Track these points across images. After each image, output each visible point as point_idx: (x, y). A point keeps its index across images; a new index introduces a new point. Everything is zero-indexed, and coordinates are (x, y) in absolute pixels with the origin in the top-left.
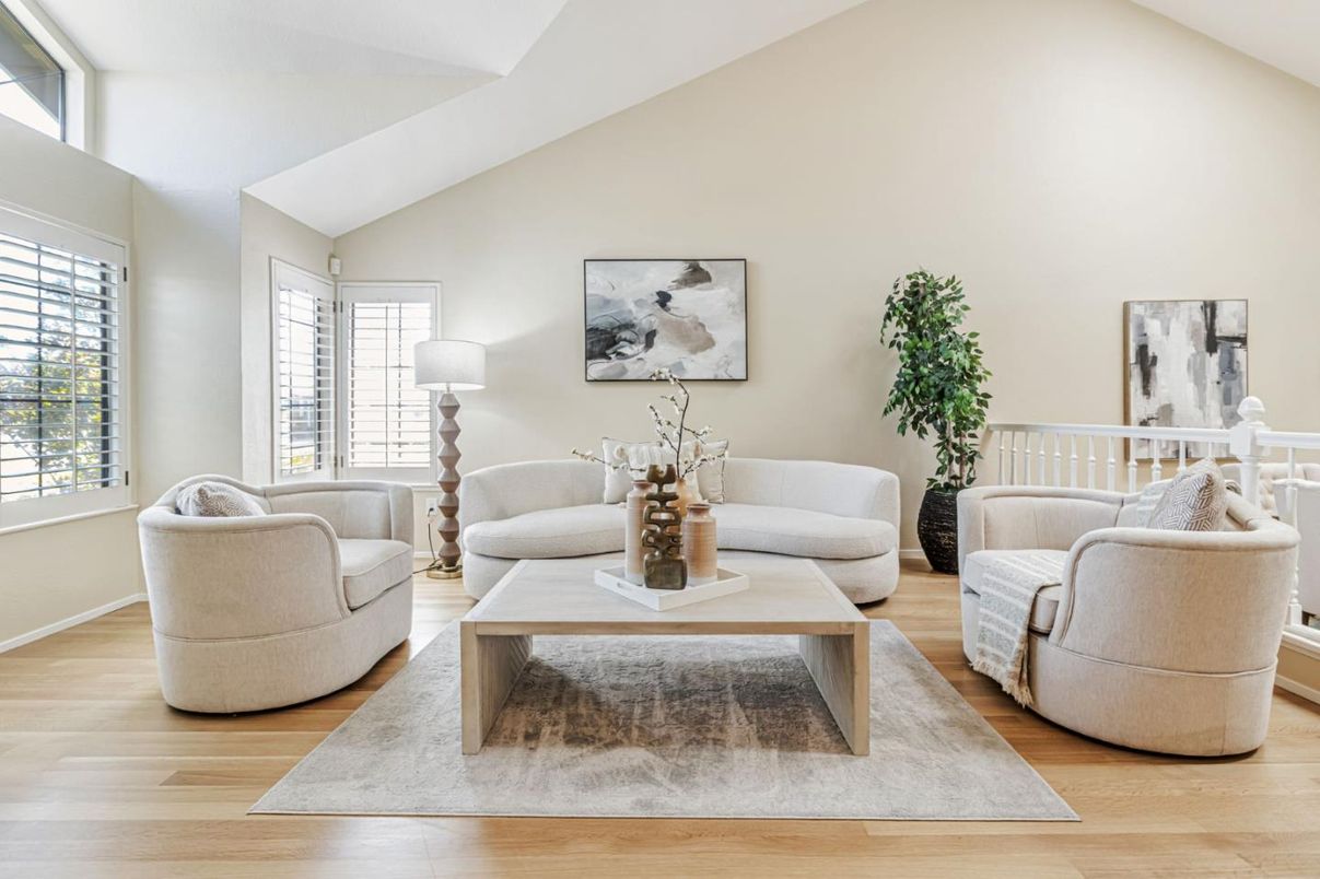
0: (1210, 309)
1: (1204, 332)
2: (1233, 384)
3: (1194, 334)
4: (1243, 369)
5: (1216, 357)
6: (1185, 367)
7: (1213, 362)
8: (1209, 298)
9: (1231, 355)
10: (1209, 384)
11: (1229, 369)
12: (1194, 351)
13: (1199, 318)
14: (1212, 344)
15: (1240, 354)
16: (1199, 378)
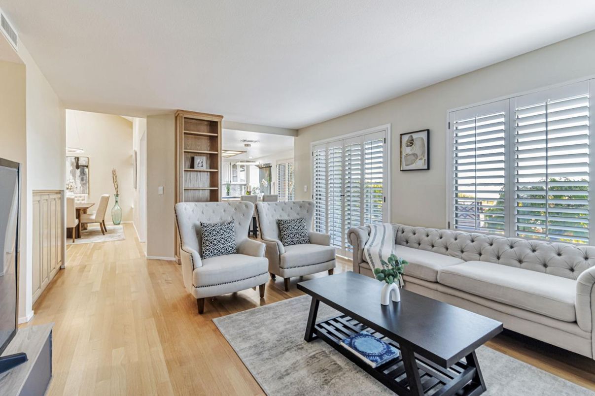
0: (77, 159)
1: (75, 164)
2: (84, 177)
3: (72, 164)
4: (87, 173)
5: (79, 170)
6: (70, 172)
7: (78, 172)
8: (77, 156)
9: (83, 170)
10: (77, 176)
11: (83, 173)
12: (72, 168)
13: (74, 160)
14: (78, 167)
15: (86, 170)
16: (74, 175)
